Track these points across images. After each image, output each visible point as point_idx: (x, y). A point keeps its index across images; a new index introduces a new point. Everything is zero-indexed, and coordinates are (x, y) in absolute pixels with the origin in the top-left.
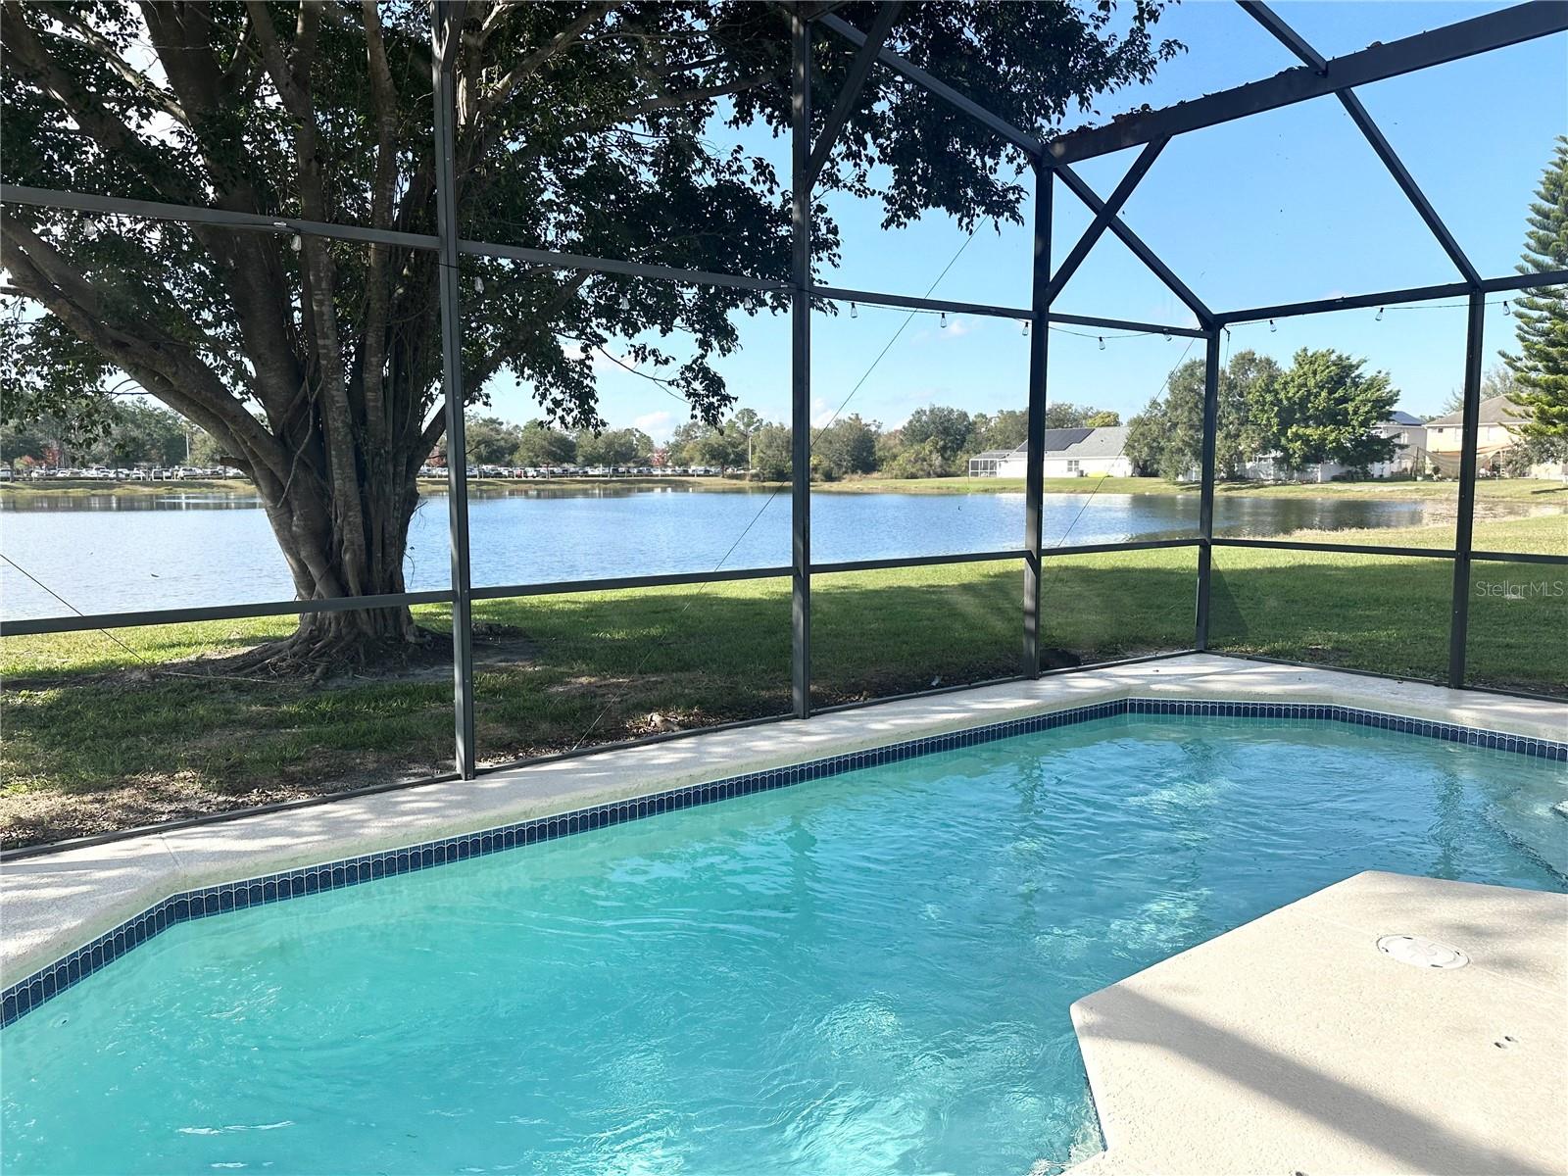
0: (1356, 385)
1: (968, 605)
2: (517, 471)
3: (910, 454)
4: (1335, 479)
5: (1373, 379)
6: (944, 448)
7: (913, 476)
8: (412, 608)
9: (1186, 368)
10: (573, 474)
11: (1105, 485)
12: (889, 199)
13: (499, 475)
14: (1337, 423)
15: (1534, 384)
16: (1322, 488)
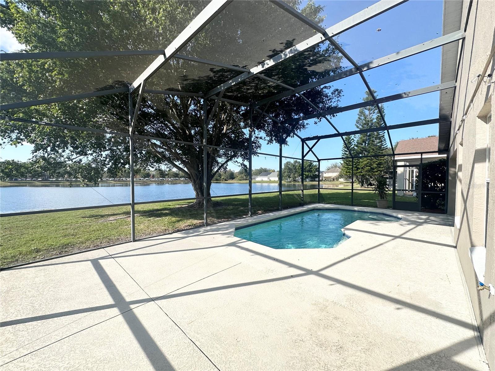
0: (313, 166)
1: (296, 196)
2: (167, 179)
3: (240, 176)
4: (310, 181)
5: (315, 165)
6: (246, 175)
7: (241, 180)
8: (212, 199)
9: (287, 163)
10: (178, 180)
11: (274, 182)
12: (268, 141)
13: (164, 180)
14: (310, 172)
15: (345, 167)
16: (308, 182)
